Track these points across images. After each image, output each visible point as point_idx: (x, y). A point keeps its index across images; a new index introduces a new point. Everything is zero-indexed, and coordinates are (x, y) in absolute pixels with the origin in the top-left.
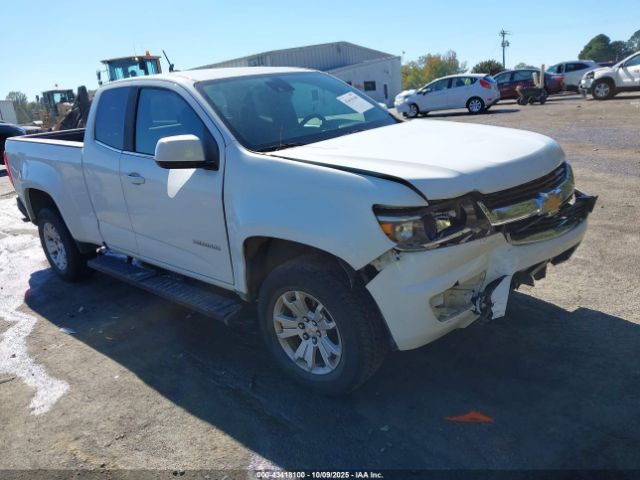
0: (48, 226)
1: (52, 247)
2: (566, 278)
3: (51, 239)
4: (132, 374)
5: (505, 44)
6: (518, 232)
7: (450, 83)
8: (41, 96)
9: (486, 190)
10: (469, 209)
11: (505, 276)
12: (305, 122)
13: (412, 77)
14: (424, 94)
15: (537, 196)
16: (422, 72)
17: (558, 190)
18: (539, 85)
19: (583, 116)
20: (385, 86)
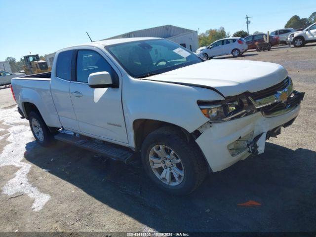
0: (34, 120)
1: (36, 130)
2: (290, 134)
3: (36, 127)
4: (80, 189)
5: (248, 23)
6: (268, 111)
7: (223, 42)
8: (23, 58)
9: (252, 91)
10: (245, 100)
11: (263, 133)
12: (157, 63)
13: (203, 41)
14: (211, 48)
15: (276, 93)
16: (207, 38)
17: (286, 90)
18: (267, 41)
19: (290, 56)
20: (191, 46)
